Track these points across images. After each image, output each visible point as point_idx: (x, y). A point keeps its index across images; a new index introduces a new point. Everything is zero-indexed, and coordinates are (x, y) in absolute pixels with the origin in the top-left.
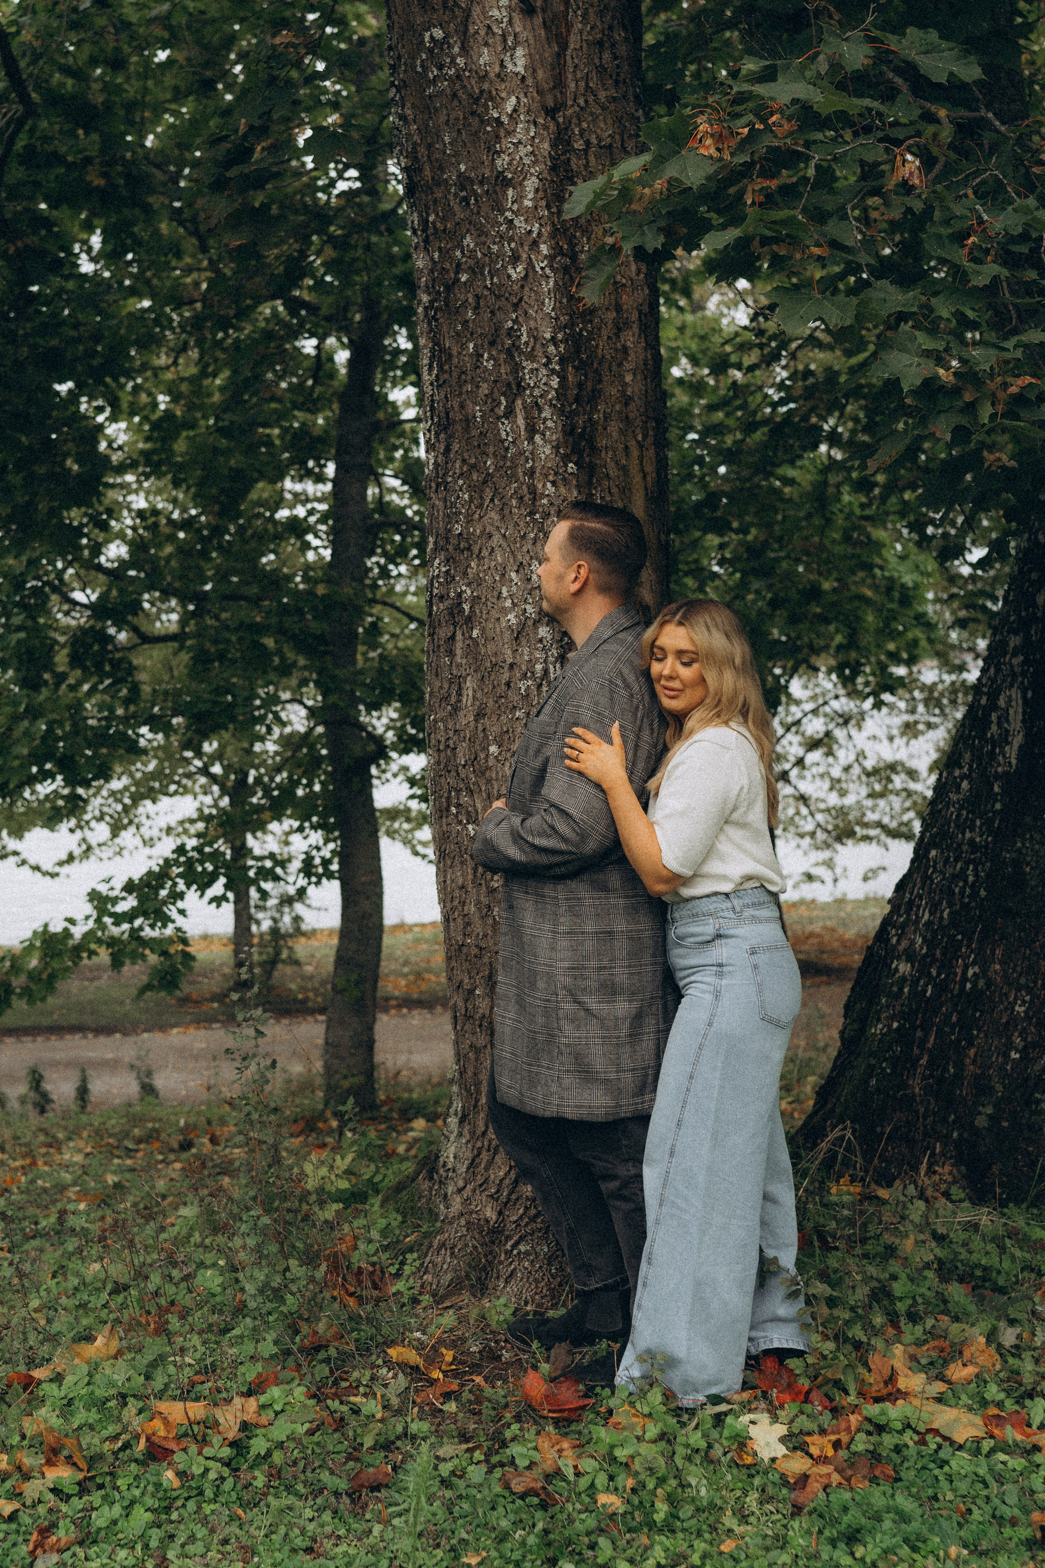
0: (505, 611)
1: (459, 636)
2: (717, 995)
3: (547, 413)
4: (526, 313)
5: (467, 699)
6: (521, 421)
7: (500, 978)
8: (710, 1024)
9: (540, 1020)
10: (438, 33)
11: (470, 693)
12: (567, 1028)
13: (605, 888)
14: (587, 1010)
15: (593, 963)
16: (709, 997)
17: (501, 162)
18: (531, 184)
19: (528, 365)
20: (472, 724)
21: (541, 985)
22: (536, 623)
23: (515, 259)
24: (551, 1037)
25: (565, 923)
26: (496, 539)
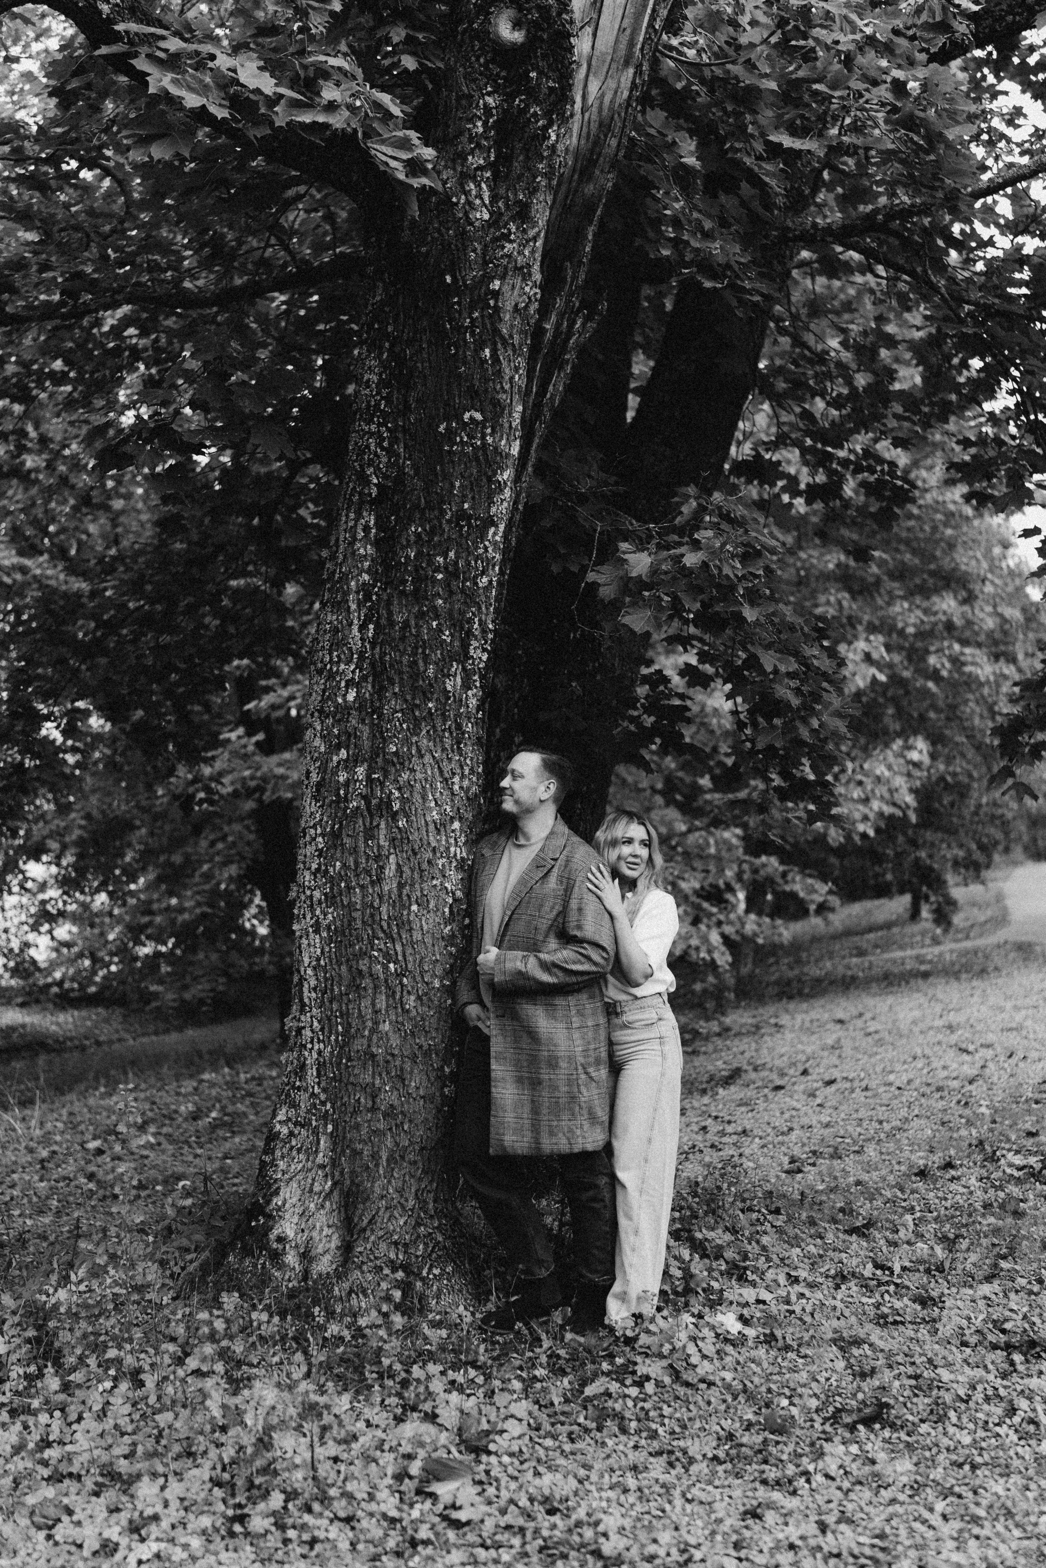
0: (430, 809)
1: (383, 825)
2: (663, 1056)
3: (476, 677)
4: (480, 608)
5: (390, 870)
6: (459, 680)
7: (493, 1067)
8: (663, 1075)
9: (564, 1089)
10: (478, 416)
11: (393, 867)
12: (583, 1089)
13: (592, 997)
14: (591, 1078)
15: (592, 1046)
16: (659, 1059)
17: (493, 510)
18: (502, 527)
19: (475, 644)
20: (395, 890)
21: (563, 1064)
22: (452, 819)
23: (483, 573)
24: (573, 1098)
25: (576, 1022)
26: (427, 759)
